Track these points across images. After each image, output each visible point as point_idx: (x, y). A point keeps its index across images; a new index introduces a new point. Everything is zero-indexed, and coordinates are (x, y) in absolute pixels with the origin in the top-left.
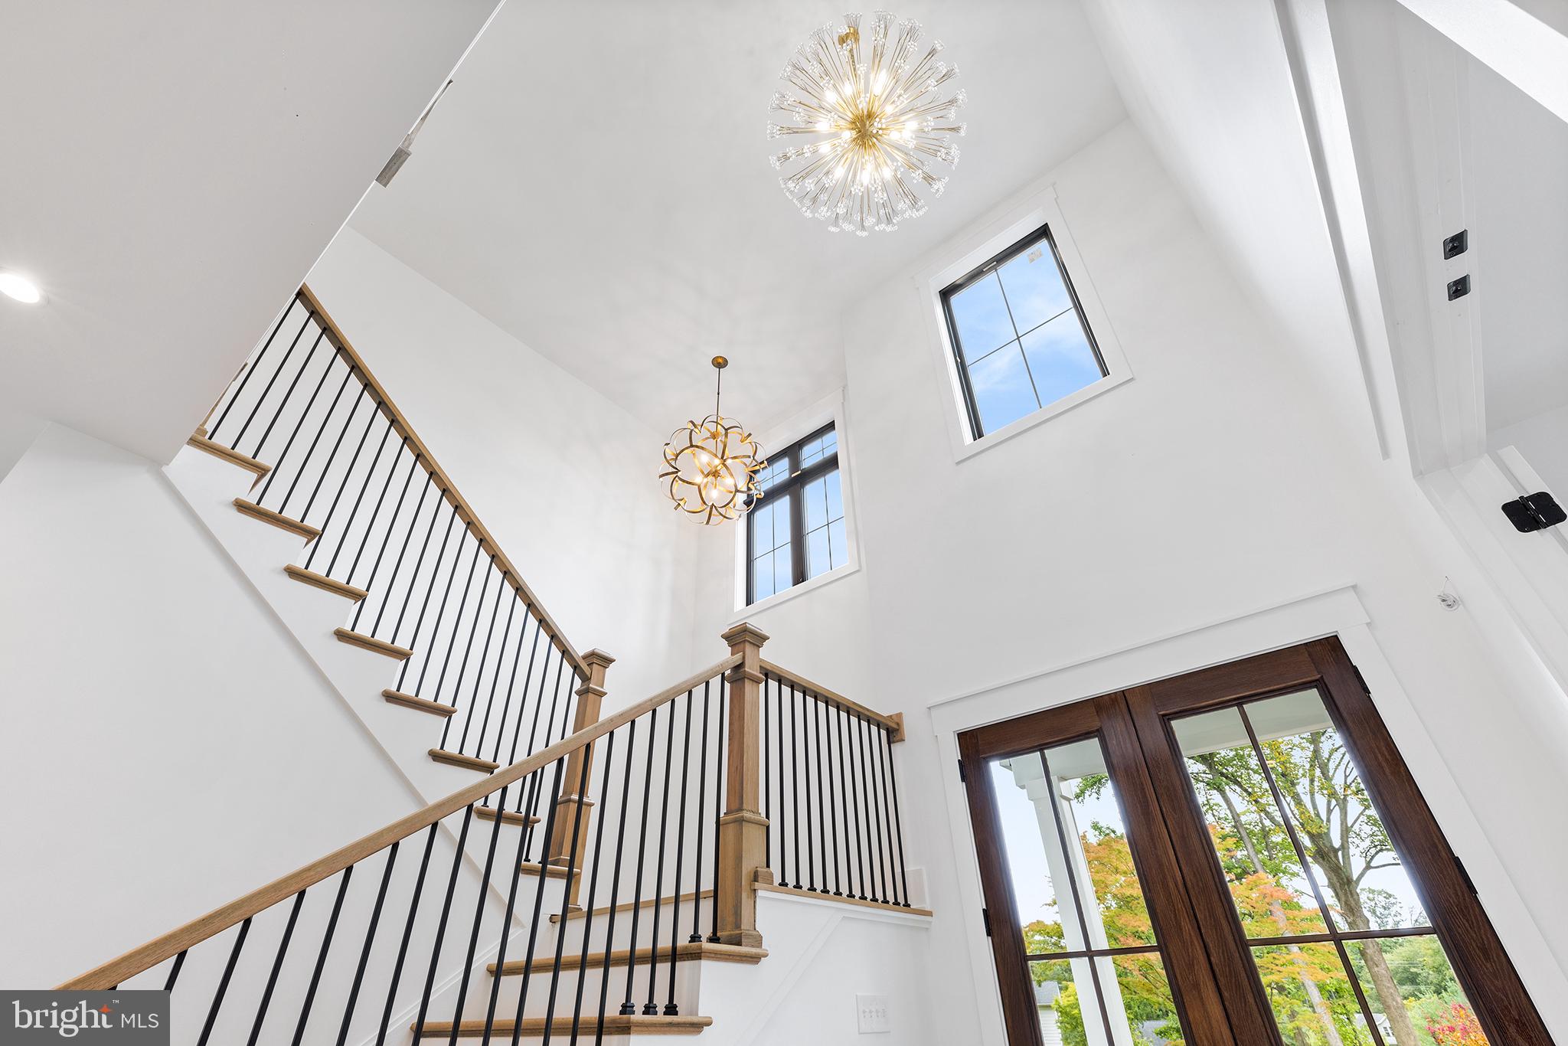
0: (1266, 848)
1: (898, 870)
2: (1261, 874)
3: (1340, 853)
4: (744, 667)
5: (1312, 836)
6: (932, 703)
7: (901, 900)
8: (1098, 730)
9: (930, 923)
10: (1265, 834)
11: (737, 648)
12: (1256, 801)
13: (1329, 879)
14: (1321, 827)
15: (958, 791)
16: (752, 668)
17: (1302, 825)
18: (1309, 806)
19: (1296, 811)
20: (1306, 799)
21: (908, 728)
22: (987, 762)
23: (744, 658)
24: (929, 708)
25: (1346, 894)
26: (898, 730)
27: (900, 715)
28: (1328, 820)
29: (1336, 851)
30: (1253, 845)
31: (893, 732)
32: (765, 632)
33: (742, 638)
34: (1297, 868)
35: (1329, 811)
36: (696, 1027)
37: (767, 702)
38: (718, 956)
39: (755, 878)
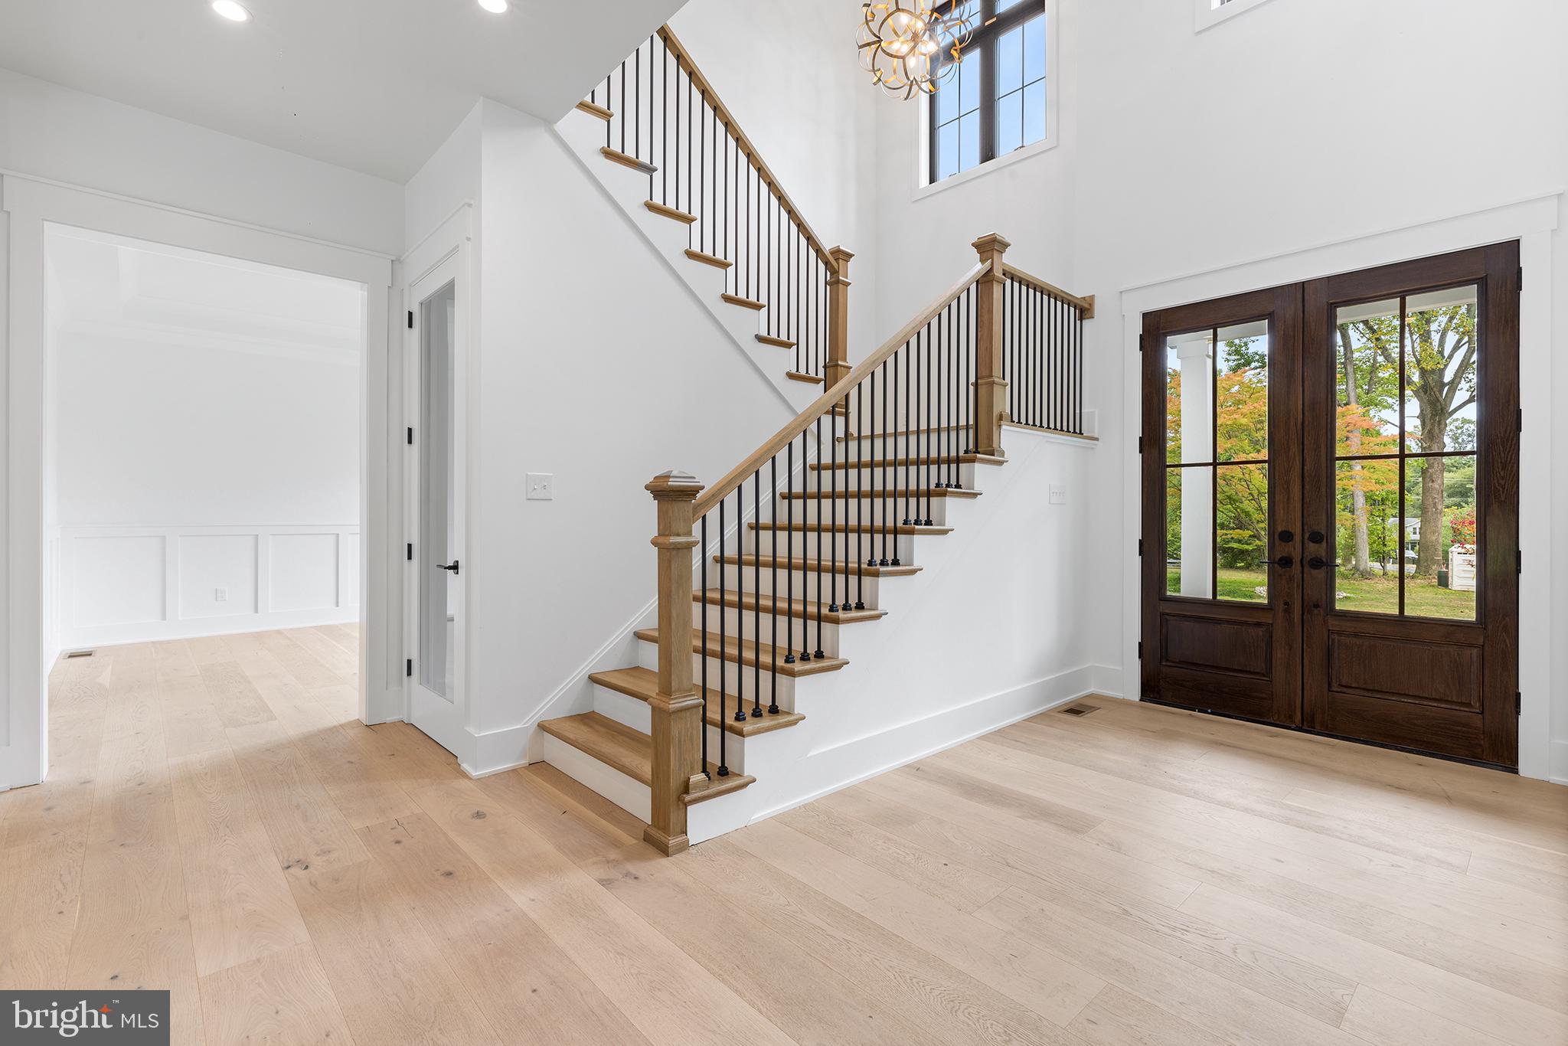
0: (1369, 382)
1: (1078, 411)
2: (1353, 406)
3: (1446, 389)
4: (993, 272)
5: (1423, 373)
6: (1123, 287)
7: (1078, 431)
8: (1270, 314)
9: (1096, 445)
10: (1374, 368)
11: (985, 254)
12: (1378, 339)
13: (1422, 411)
14: (1438, 363)
15: (1136, 357)
16: (998, 273)
17: (1418, 362)
18: (1436, 343)
19: (1418, 349)
20: (1435, 338)
21: (1098, 308)
22: (1166, 336)
23: (992, 263)
24: (1121, 292)
25: (1433, 425)
26: (1089, 309)
27: (1092, 297)
28: (1451, 357)
29: (1443, 385)
30: (1356, 380)
31: (1083, 310)
32: (1007, 240)
33: (988, 247)
34: (1394, 401)
35: (1456, 348)
36: (975, 495)
37: (1005, 297)
38: (983, 461)
39: (1001, 418)
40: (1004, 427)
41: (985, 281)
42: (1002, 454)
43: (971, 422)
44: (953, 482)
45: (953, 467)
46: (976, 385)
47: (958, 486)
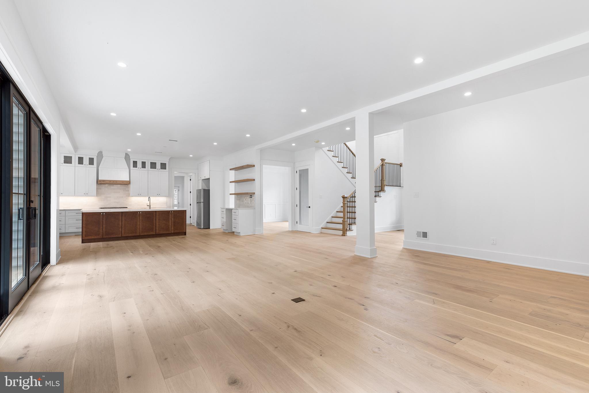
4: (383, 163)
11: (382, 161)
31: (401, 165)
36: (381, 197)
37: (386, 167)
38: (382, 192)
39: (385, 185)
40: (385, 187)
41: (382, 165)
42: (385, 191)
43: (380, 186)
44: (378, 195)
45: (378, 193)
46: (381, 180)
47: (378, 196)
